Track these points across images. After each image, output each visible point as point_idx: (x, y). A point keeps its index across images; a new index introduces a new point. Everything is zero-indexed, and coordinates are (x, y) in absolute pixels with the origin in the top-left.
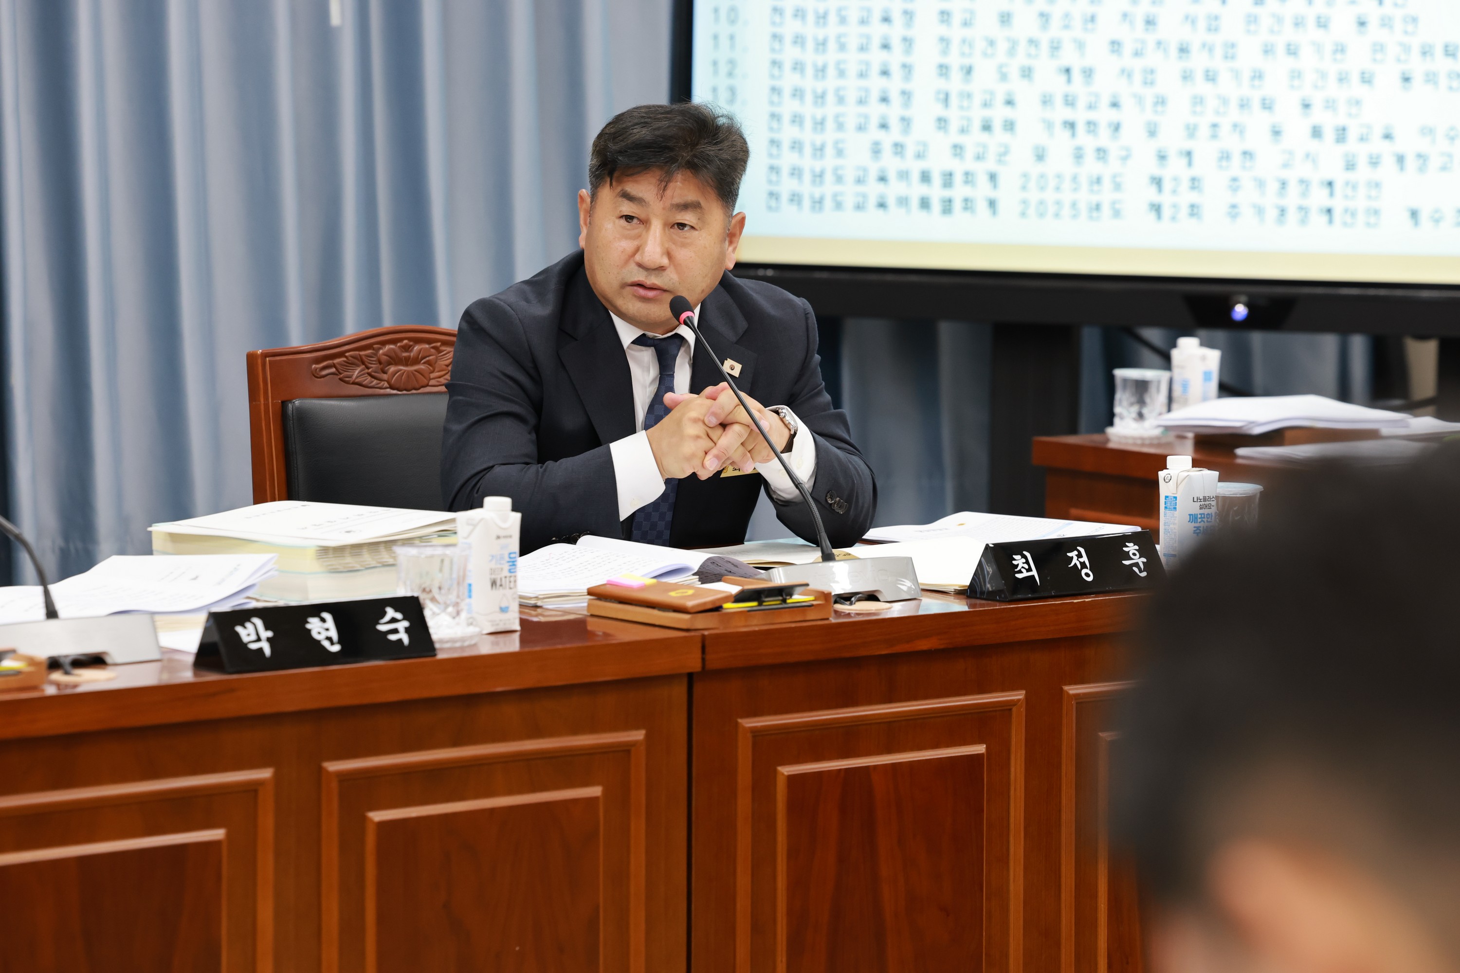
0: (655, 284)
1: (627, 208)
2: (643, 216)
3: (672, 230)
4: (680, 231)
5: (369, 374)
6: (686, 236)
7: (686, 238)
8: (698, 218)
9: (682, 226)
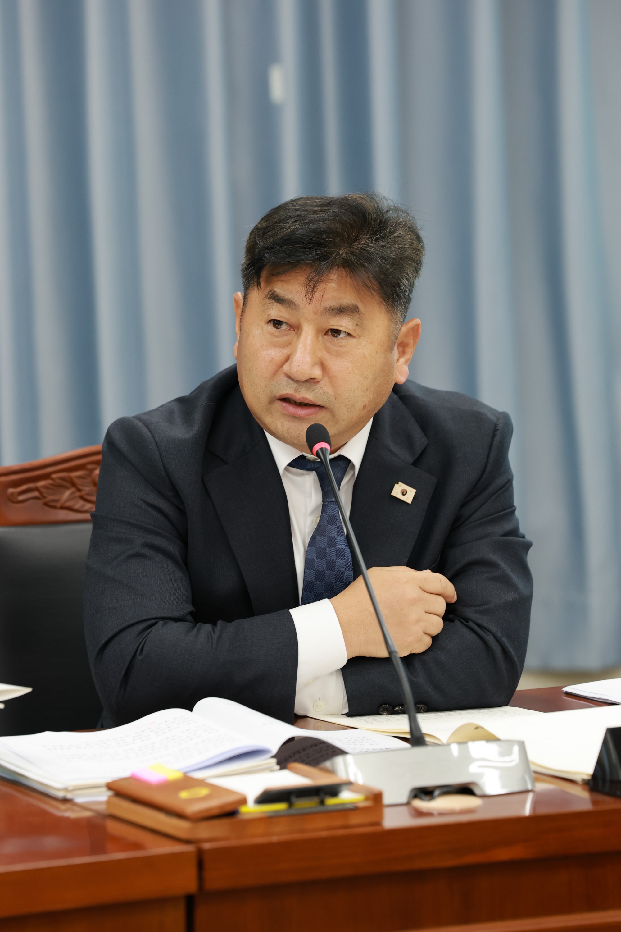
0: (307, 399)
1: (275, 311)
3: (326, 337)
4: (335, 339)
5: (82, 498)
6: (341, 344)
7: (341, 346)
8: (355, 324)
9: (335, 332)
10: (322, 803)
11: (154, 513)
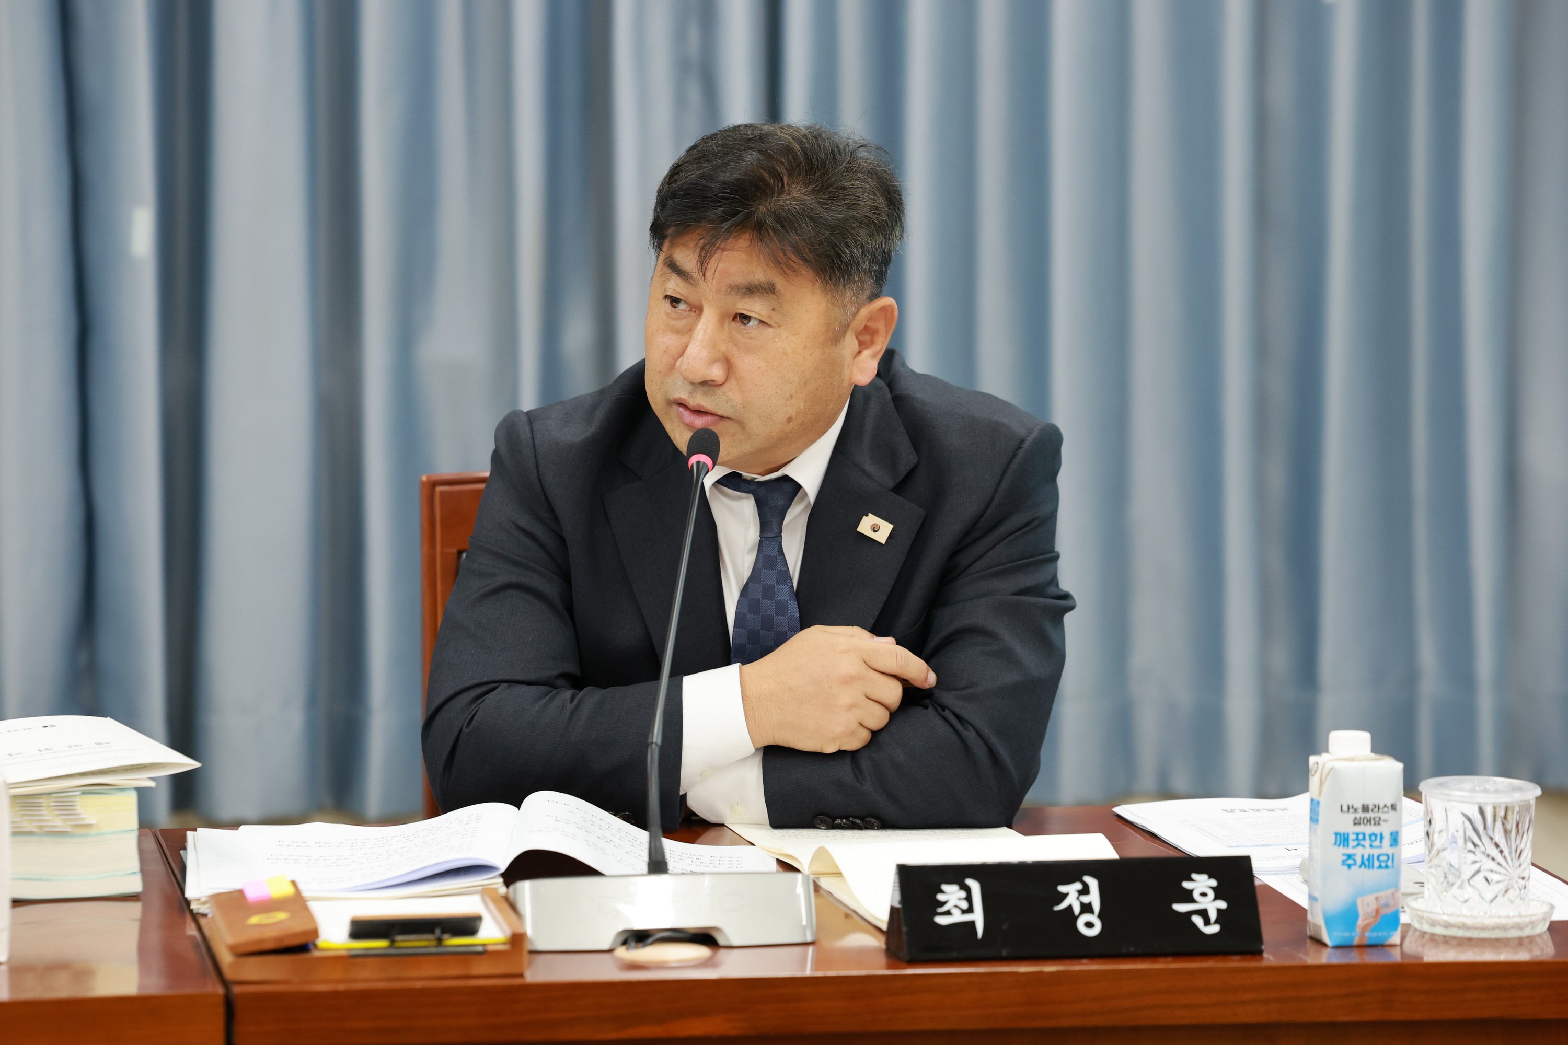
0: (702, 406)
1: (675, 285)
2: (693, 299)
3: (733, 324)
4: (743, 327)
6: (750, 335)
7: (751, 338)
8: (771, 308)
9: (744, 318)
10: (440, 941)
11: (525, 540)
